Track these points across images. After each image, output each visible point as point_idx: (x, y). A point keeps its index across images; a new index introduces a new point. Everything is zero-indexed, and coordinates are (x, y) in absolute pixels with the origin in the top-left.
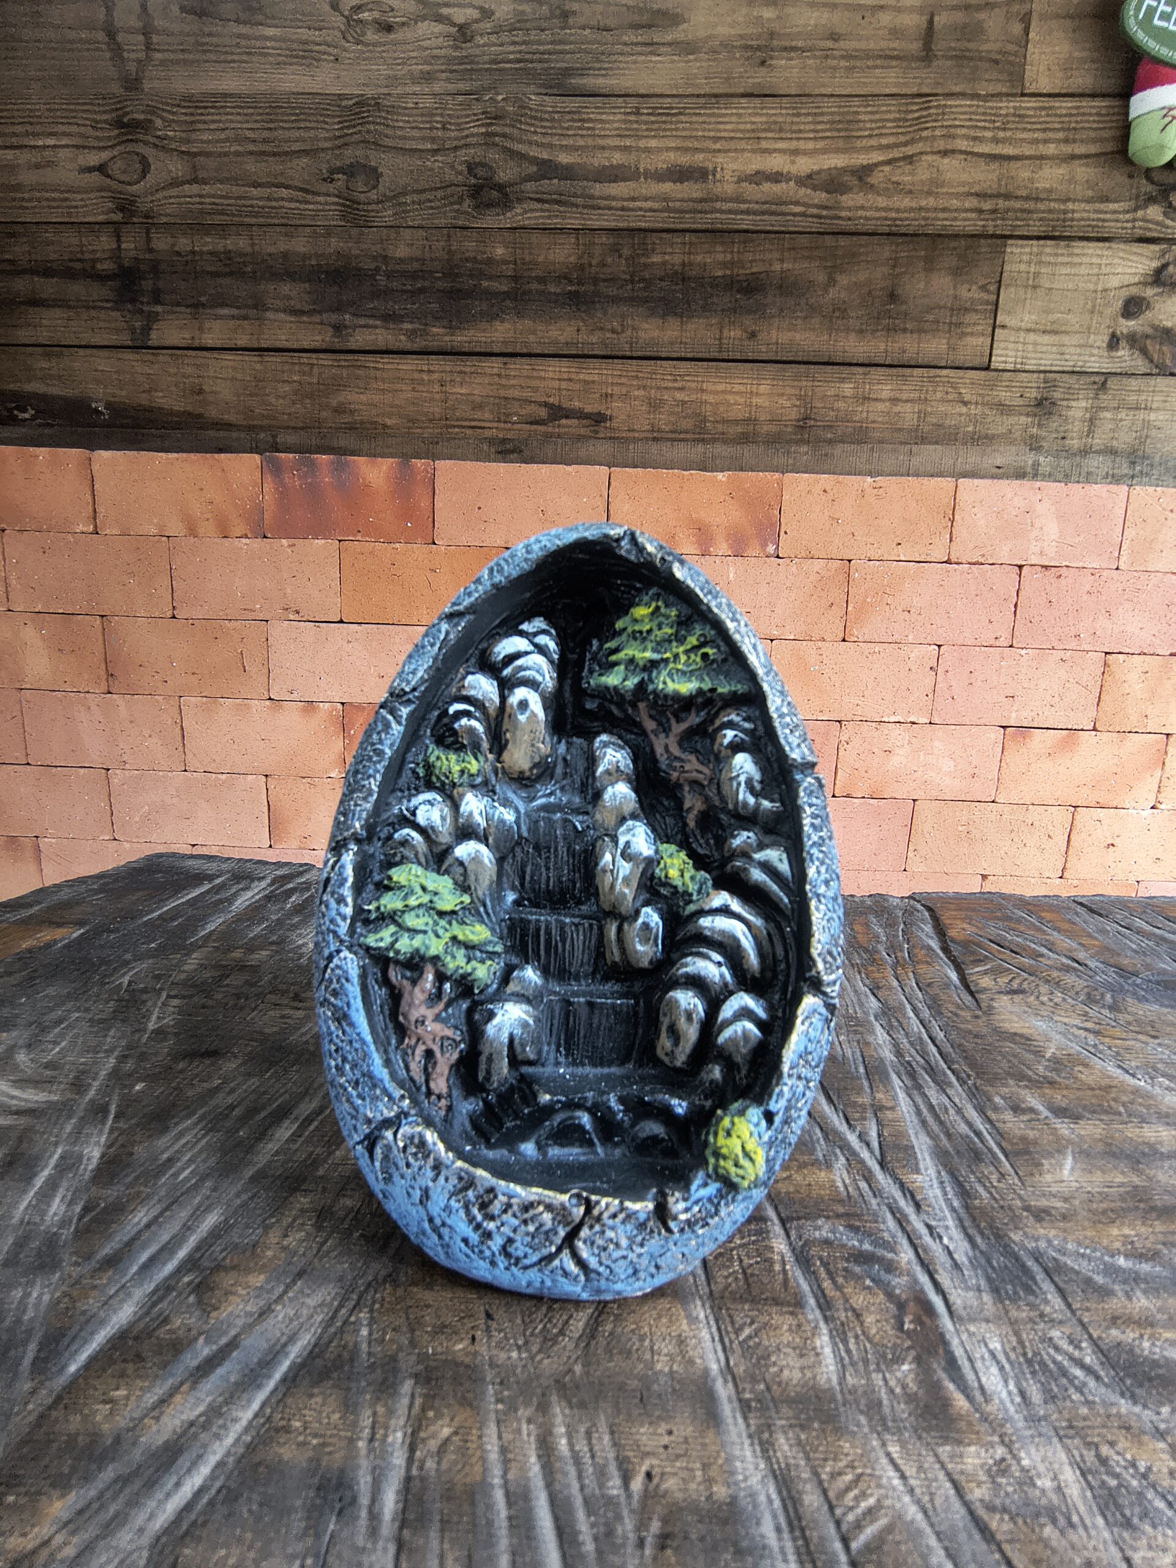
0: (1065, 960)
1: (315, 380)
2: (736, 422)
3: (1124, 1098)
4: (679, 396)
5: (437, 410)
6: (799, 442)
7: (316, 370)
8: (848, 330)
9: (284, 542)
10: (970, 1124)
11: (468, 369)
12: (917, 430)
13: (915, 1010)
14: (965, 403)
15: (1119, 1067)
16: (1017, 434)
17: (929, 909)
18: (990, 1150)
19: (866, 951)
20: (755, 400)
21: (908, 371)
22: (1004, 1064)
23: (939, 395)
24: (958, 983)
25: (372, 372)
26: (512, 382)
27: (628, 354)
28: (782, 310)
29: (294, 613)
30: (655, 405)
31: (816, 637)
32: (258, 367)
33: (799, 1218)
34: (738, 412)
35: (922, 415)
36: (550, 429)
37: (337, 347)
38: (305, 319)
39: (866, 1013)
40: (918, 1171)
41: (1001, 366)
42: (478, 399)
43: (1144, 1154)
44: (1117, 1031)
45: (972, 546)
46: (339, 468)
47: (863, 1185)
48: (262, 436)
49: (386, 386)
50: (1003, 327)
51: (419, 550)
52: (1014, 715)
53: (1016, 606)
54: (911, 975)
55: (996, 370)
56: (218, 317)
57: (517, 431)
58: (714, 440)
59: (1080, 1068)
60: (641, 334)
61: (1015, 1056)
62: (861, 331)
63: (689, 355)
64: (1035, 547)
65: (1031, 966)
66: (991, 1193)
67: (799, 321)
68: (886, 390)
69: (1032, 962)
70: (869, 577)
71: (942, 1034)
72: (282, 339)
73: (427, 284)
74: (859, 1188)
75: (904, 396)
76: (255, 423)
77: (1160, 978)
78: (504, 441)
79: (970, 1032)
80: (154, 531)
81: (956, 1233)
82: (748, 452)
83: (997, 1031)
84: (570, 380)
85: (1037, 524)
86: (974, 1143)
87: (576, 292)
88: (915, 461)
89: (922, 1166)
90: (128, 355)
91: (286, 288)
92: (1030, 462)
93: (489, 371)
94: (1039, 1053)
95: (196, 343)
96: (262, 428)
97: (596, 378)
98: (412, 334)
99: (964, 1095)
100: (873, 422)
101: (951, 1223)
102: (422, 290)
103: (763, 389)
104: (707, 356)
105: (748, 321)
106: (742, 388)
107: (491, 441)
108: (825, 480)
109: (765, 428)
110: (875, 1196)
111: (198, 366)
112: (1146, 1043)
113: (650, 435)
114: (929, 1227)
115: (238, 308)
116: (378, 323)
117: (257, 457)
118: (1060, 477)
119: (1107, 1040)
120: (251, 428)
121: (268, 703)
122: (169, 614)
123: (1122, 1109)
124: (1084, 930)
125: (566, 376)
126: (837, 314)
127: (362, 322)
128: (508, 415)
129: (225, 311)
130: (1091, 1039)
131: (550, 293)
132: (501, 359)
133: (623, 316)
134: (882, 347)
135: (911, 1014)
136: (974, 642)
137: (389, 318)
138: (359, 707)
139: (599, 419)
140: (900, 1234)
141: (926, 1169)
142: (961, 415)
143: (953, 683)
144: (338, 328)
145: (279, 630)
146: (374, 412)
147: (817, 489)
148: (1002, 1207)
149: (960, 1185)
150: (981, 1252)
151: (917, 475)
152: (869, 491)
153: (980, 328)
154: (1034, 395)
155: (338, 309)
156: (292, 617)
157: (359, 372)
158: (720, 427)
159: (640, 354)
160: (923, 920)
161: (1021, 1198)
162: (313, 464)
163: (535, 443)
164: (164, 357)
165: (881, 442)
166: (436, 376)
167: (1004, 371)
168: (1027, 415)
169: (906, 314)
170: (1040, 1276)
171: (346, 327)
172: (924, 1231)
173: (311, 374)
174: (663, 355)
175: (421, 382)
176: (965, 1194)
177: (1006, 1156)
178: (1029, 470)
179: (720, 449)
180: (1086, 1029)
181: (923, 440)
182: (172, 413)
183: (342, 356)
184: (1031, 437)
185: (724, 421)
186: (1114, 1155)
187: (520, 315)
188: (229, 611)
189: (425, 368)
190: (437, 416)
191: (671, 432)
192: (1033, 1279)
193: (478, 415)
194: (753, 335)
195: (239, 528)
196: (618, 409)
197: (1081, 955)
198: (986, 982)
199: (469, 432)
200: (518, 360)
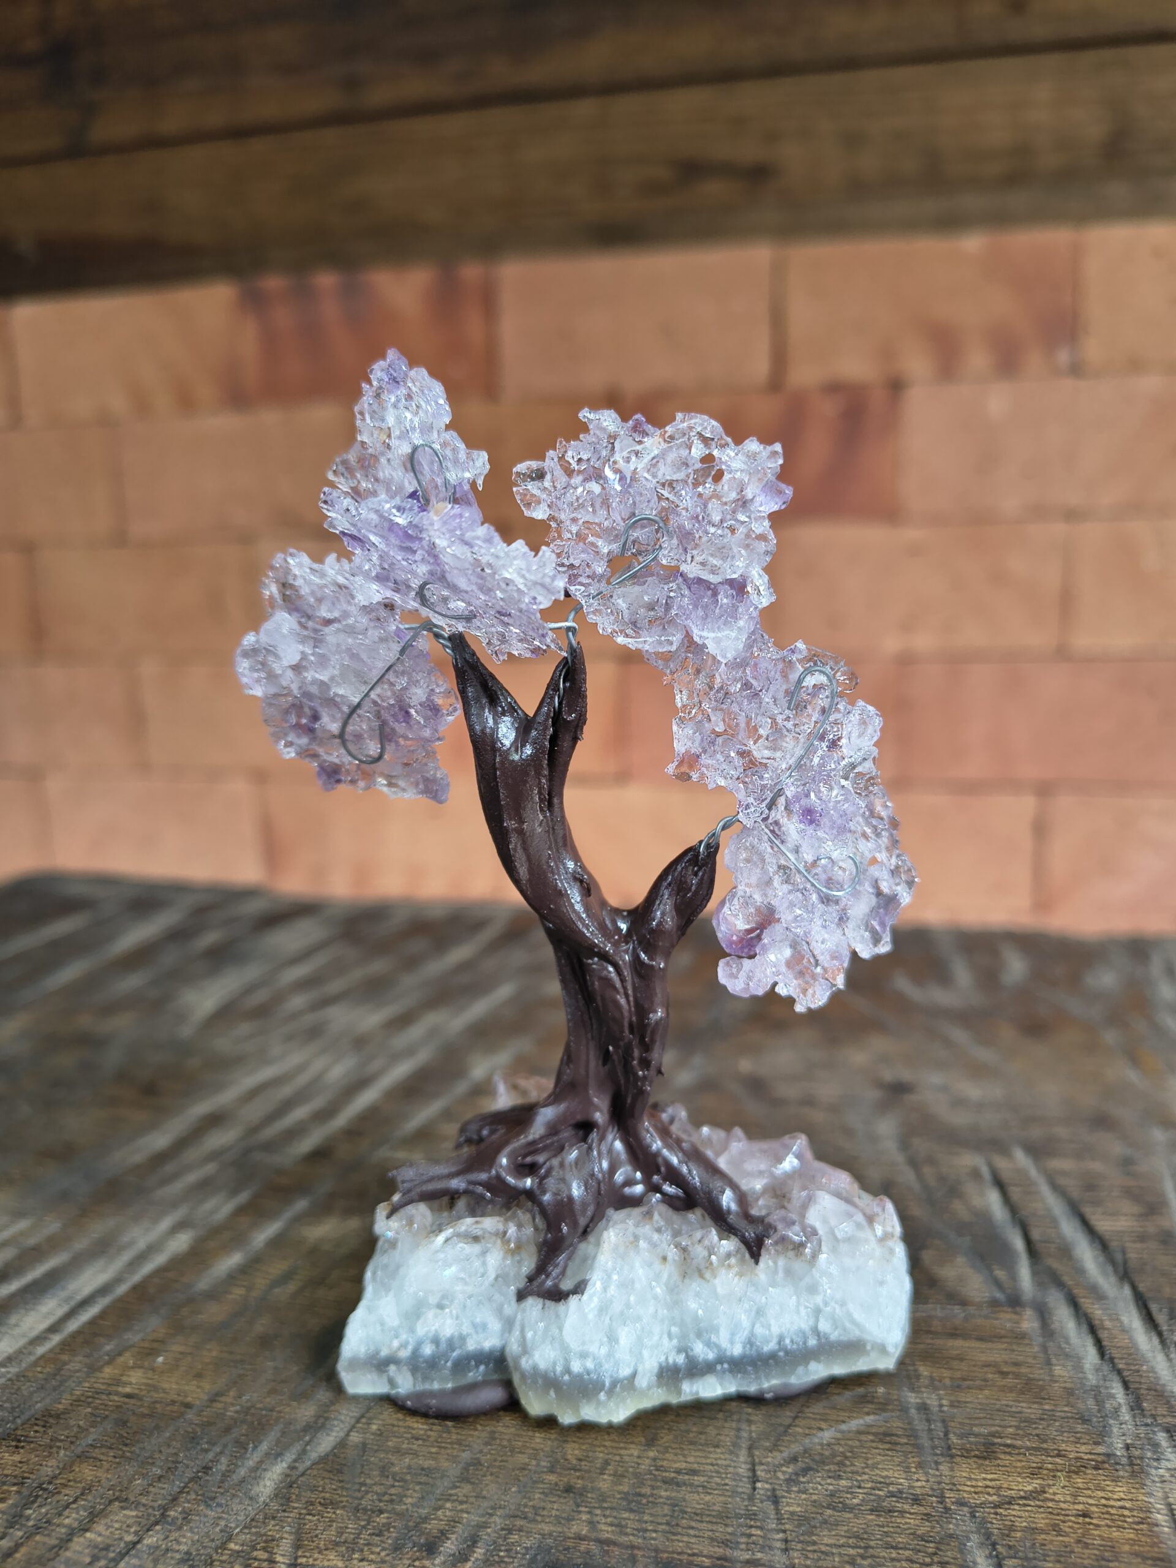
2: (993, 155)
37: (348, 112)
46: (351, 296)
56: (181, 95)
93: (578, 122)
108: (1156, 237)
109: (1049, 160)
111: (153, 174)
129: (191, 84)
132: (596, 99)
139: (759, 173)
147: (1142, 254)
155: (349, 55)
171: (360, 80)
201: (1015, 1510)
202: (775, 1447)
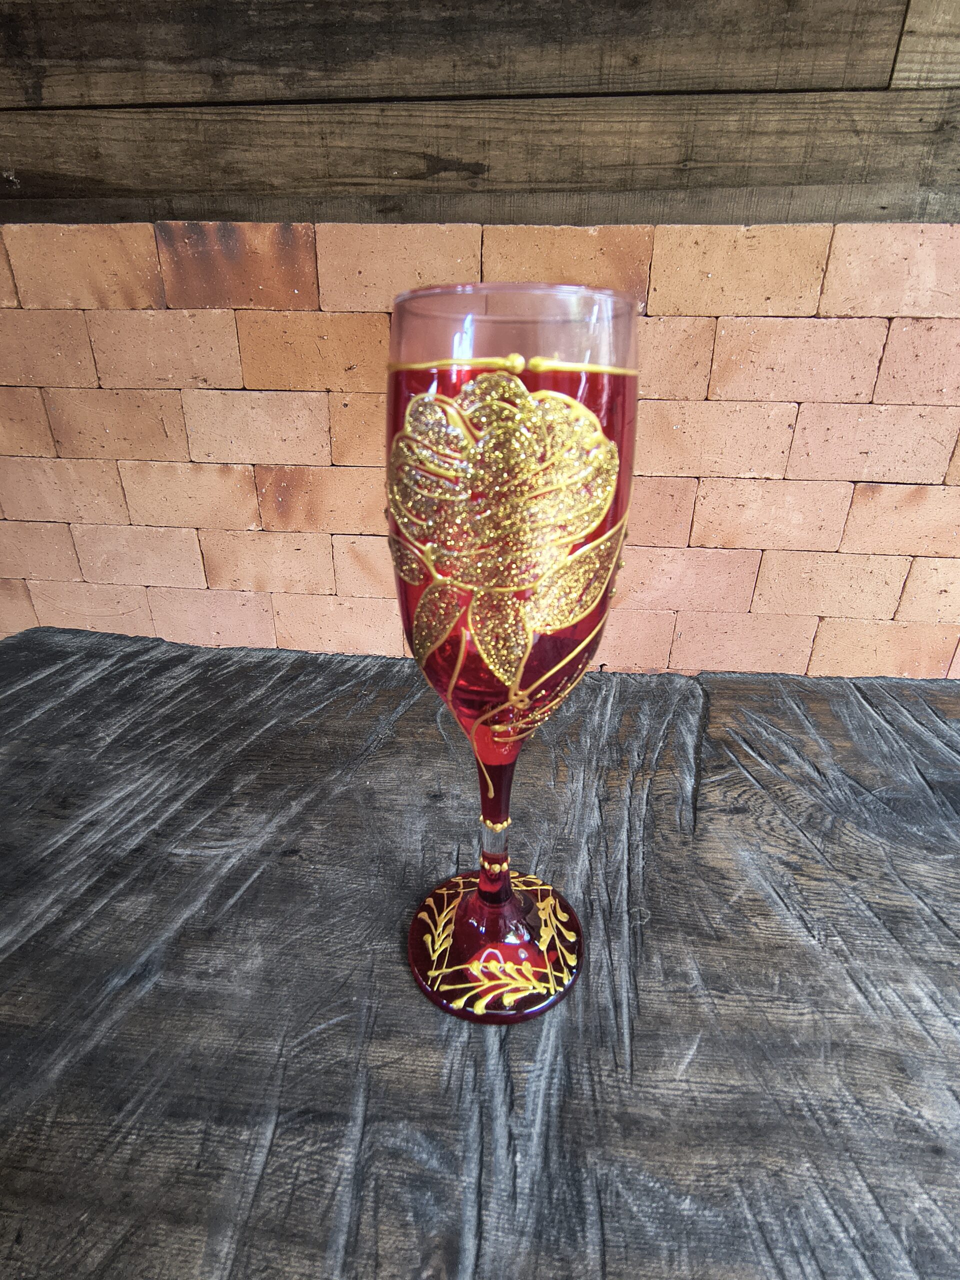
0: (808, 768)
1: (202, 139)
2: (614, 167)
3: (786, 965)
4: (558, 140)
5: (320, 166)
6: (674, 188)
7: (201, 127)
8: (737, 48)
9: (186, 312)
10: (614, 991)
11: (347, 119)
12: (802, 168)
13: (630, 831)
14: (857, 133)
15: (801, 918)
16: (911, 167)
17: (707, 695)
18: (619, 1028)
19: (621, 750)
20: (636, 141)
21: (799, 96)
22: (684, 911)
23: (830, 124)
24: (690, 794)
25: (255, 127)
26: (391, 131)
27: (505, 92)
28: (667, 28)
29: (202, 381)
30: (532, 152)
31: (680, 395)
32: (147, 125)
33: (383, 1118)
34: (617, 156)
35: (810, 149)
36: (430, 184)
37: (219, 98)
38: (184, 67)
39: (580, 834)
40: (531, 1057)
41: (903, 84)
42: (358, 152)
43: (774, 1046)
44: (818, 870)
45: (842, 298)
46: (226, 235)
47: (470, 1072)
48: (158, 201)
49: (269, 142)
50: (911, 32)
51: (307, 317)
52: (866, 470)
53: (880, 361)
54: (648, 782)
55: (898, 90)
56: (103, 70)
57: (398, 186)
58: (591, 189)
59: (757, 920)
60: (521, 69)
61: (700, 900)
62: (752, 50)
63: (569, 90)
64: (908, 297)
65: (770, 775)
66: (593, 1091)
67: (686, 41)
68: (773, 122)
69: (773, 770)
70: (735, 334)
71: (642, 863)
72: (163, 91)
73: (299, 17)
74: (461, 1079)
75: (793, 127)
76: (153, 187)
77: (894, 795)
78: (385, 198)
79: (668, 863)
80: (70, 305)
81: (535, 1146)
82: (623, 201)
83: (696, 863)
84: (448, 126)
85: (914, 272)
86: (607, 1018)
87: (451, 18)
88: (796, 204)
89: (540, 1049)
90: (26, 118)
91: (163, 32)
92: (918, 201)
93: (366, 119)
94: (723, 897)
95: (86, 101)
96: (159, 193)
97: (473, 123)
98: (289, 79)
99: (627, 951)
100: (757, 160)
101: (536, 1130)
102: (295, 25)
103: (643, 126)
104: (586, 90)
105: (631, 45)
106: (621, 127)
107: (372, 199)
108: (697, 230)
109: (644, 173)
110: (474, 1091)
111: (91, 127)
112: (841, 886)
113: (527, 186)
114: (511, 1136)
115: (119, 57)
116: (255, 68)
117: (149, 225)
118: (948, 216)
119: (803, 880)
120: (150, 194)
121: (190, 465)
122: (96, 385)
123: (777, 980)
124: (844, 728)
125: (442, 122)
126: (728, 28)
127: (239, 68)
128: (389, 169)
129: (106, 63)
130: (789, 877)
131: (424, 22)
132: (378, 105)
133: (500, 46)
134: (773, 67)
135: (624, 836)
136: (834, 399)
137: (267, 62)
138: (268, 468)
139: (476, 170)
140: (475, 1146)
141: (544, 1052)
142: (851, 147)
143: (809, 440)
144: (217, 77)
145: (191, 397)
146: (261, 171)
147: (689, 241)
148: (596, 1112)
149: (569, 1078)
150: (549, 1177)
151: (795, 220)
152: (742, 241)
153: (885, 36)
154: (935, 118)
155: (215, 54)
156: (201, 386)
157: (242, 127)
158: (595, 172)
159: (518, 91)
160: (693, 710)
161: (622, 1103)
162: (201, 232)
163: (414, 199)
164: (59, 118)
165: (763, 184)
166: (316, 128)
167: (905, 90)
168: (924, 143)
169: (804, 24)
170: (592, 1219)
171: (225, 75)
172: (503, 1141)
173: (197, 133)
174: (542, 91)
175: (302, 136)
176: (568, 1090)
177: (632, 1039)
178: (916, 209)
179: (597, 200)
180: (787, 864)
181: (808, 180)
182: (74, 180)
183: (224, 110)
184: (926, 169)
185: (603, 167)
186: (742, 1047)
187: (394, 50)
188: (146, 381)
189: (305, 119)
190: (321, 173)
191: (549, 181)
192: (583, 1222)
193: (360, 170)
194: (635, 61)
195: (144, 300)
196: (495, 158)
197: (825, 763)
198: (714, 796)
199: (352, 189)
200: (395, 105)
201: (386, 1071)
202: (295, 1037)
